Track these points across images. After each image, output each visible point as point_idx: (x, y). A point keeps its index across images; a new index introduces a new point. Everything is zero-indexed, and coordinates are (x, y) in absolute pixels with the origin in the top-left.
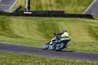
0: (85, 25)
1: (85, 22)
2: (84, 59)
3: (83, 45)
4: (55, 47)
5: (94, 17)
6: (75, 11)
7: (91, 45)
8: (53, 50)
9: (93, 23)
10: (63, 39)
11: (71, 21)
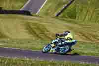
0: (23, 22)
1: (23, 19)
2: (22, 56)
3: (21, 41)
4: (58, 50)
5: (31, 13)
6: (13, 7)
7: (28, 42)
8: (55, 53)
9: (31, 19)
10: (68, 41)
11: (9, 18)
